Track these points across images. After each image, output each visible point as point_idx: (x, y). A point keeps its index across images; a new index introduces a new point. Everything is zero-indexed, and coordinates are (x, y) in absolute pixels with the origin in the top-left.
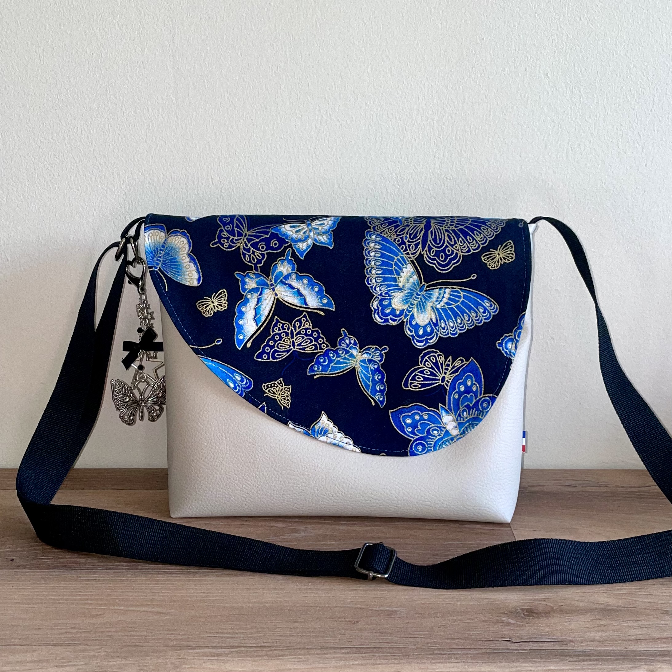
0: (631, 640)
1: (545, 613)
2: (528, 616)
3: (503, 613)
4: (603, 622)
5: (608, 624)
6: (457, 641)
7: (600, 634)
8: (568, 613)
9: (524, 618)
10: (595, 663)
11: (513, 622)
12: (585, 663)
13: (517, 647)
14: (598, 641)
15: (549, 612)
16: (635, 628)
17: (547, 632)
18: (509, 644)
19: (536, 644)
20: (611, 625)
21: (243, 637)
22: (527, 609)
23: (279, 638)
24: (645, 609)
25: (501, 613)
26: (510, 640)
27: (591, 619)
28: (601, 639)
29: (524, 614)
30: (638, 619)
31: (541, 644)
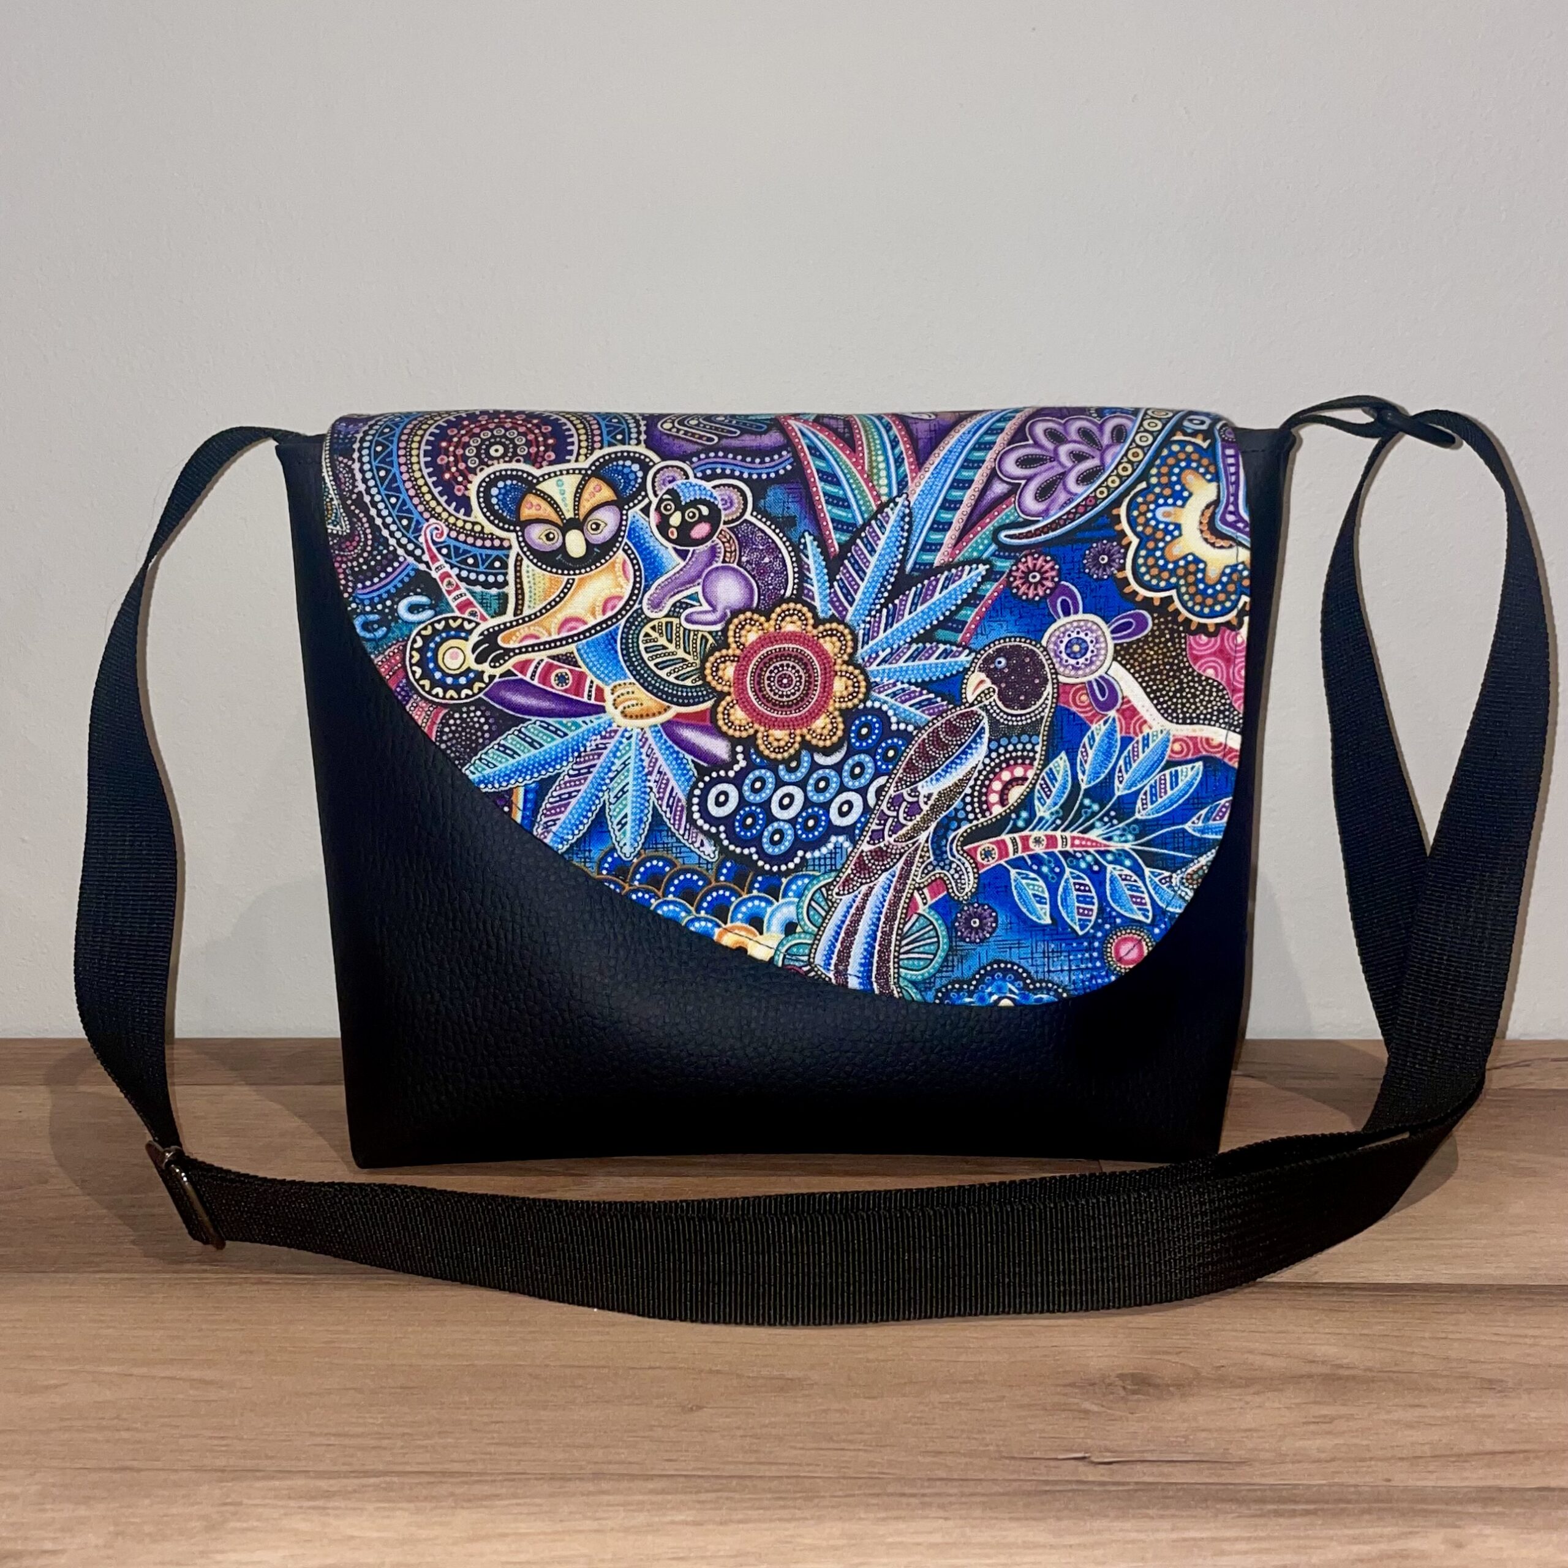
0: (1402, 1459)
1: (1179, 1386)
2: (1134, 1392)
3: (1072, 1385)
4: (1325, 1411)
5: (1340, 1417)
6: (950, 1460)
7: (1318, 1442)
8: (1240, 1387)
9: (1124, 1399)
10: (1306, 1520)
11: (1095, 1408)
12: (1281, 1520)
13: (1102, 1475)
14: (1314, 1462)
15: (1190, 1385)
16: (1410, 1426)
17: (1183, 1437)
18: (1082, 1467)
19: (1155, 1469)
20: (1350, 1417)
21: (402, 1447)
22: (1133, 1375)
23: (492, 1449)
24: (1434, 1374)
25: (1065, 1386)
26: (1084, 1458)
27: (1298, 1401)
28: (1323, 1456)
29: (1124, 1388)
30: (1417, 1402)
31: (1166, 1469)
